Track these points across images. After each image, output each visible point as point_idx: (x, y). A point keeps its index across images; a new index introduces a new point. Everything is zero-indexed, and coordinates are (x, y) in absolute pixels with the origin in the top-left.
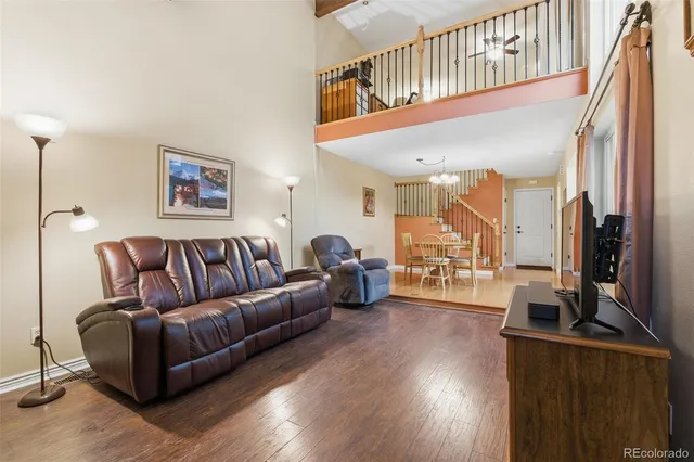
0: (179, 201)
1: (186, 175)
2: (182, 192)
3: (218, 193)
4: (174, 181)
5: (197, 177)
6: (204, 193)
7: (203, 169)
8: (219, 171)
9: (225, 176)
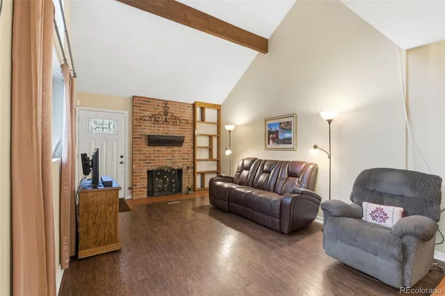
0: (271, 142)
1: (273, 130)
2: (272, 138)
3: (287, 135)
4: (270, 133)
5: (278, 129)
6: (281, 137)
7: (280, 123)
8: (288, 122)
9: (291, 125)
